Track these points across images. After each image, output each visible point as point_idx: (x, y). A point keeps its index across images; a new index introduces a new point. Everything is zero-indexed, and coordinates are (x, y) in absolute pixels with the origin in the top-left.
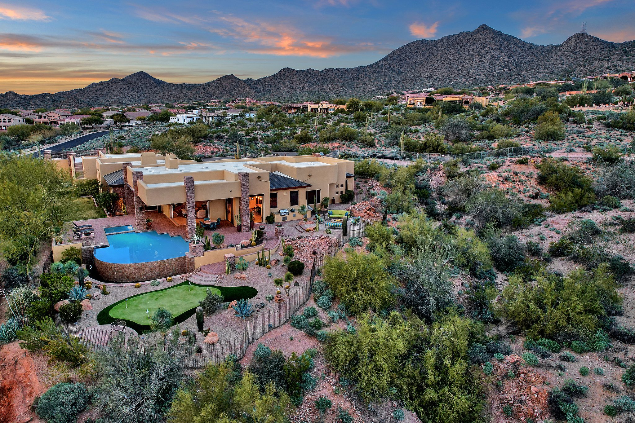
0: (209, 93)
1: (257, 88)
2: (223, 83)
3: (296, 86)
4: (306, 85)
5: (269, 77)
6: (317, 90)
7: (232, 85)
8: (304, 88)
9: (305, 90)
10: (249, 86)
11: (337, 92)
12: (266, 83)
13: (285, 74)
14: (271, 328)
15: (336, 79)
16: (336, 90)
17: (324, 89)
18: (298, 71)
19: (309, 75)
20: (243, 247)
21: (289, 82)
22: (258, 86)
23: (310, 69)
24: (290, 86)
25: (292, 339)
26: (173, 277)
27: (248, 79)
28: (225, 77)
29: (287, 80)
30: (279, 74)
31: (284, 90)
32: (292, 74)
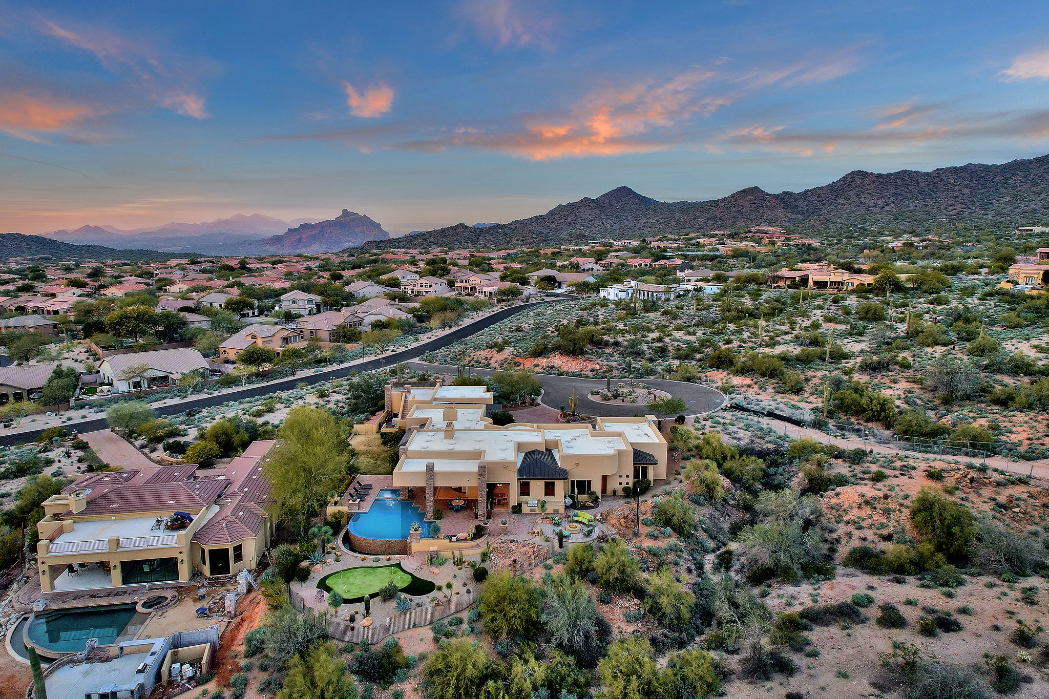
0: (715, 218)
1: (797, 207)
2: (740, 201)
3: (870, 203)
4: (890, 200)
5: (821, 188)
6: (912, 208)
7: (755, 203)
8: (887, 205)
9: (888, 208)
10: (782, 205)
11: (954, 212)
12: (815, 199)
13: (853, 181)
14: (415, 626)
15: (957, 188)
16: (951, 208)
17: (926, 206)
18: (879, 176)
19: (899, 182)
20: (458, 540)
21: (858, 196)
22: (799, 203)
23: (905, 172)
24: (858, 203)
25: (422, 640)
26: (393, 556)
27: (784, 192)
28: (744, 191)
29: (854, 192)
30: (842, 183)
31: (845, 210)
32: (866, 181)
